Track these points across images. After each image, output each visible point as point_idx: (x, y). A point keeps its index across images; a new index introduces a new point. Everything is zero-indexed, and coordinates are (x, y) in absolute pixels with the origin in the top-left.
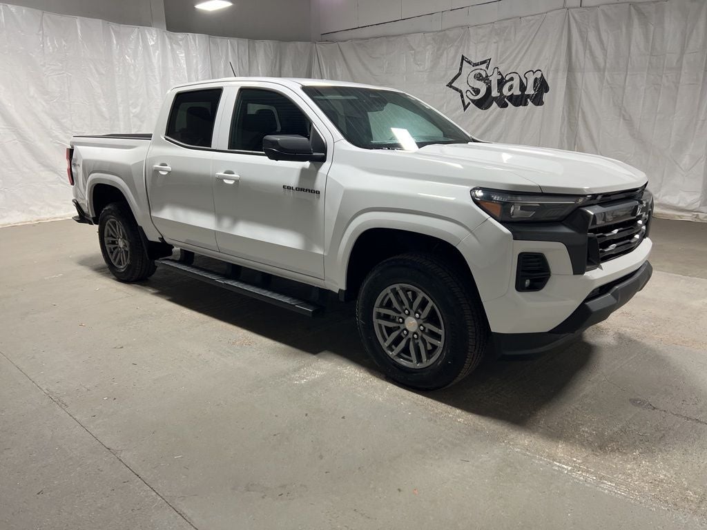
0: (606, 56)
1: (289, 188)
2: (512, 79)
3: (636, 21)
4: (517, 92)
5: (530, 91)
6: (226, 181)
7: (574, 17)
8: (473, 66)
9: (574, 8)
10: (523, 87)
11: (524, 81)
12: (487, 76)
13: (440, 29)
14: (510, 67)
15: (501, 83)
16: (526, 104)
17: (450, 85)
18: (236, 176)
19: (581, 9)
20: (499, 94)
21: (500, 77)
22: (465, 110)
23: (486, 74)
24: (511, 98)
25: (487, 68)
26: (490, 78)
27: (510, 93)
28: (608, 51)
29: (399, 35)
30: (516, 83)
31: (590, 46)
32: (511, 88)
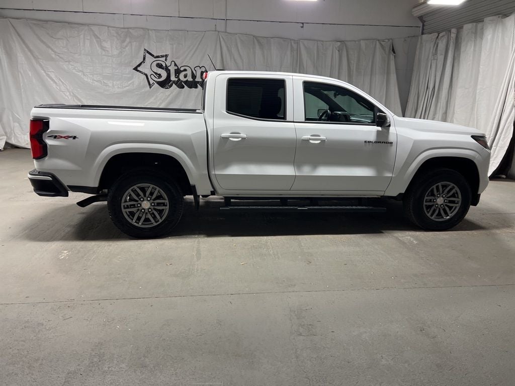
0: (243, 63)
1: (369, 142)
2: (185, 70)
3: (257, 47)
4: (190, 79)
5: (198, 79)
6: (311, 141)
7: (223, 38)
8: (155, 58)
9: (222, 32)
10: (194, 76)
11: (194, 72)
12: (166, 66)
13: (123, 27)
14: (183, 62)
15: (178, 72)
16: (196, 87)
17: (136, 69)
18: (322, 137)
19: (226, 34)
20: (177, 79)
21: (176, 68)
22: (150, 87)
23: (166, 64)
24: (187, 82)
25: (166, 60)
26: (169, 68)
27: (185, 80)
28: (244, 60)
29: (82, 24)
30: (189, 73)
31: (234, 58)
32: (185, 76)
